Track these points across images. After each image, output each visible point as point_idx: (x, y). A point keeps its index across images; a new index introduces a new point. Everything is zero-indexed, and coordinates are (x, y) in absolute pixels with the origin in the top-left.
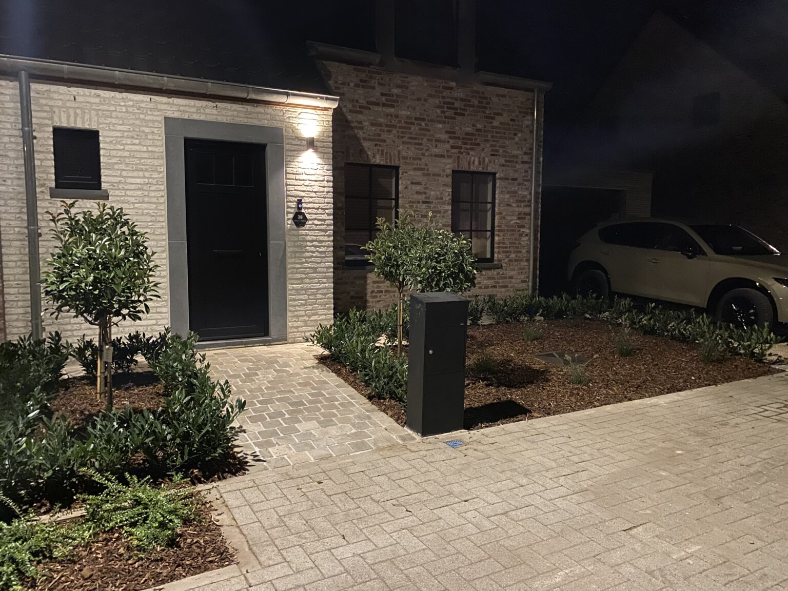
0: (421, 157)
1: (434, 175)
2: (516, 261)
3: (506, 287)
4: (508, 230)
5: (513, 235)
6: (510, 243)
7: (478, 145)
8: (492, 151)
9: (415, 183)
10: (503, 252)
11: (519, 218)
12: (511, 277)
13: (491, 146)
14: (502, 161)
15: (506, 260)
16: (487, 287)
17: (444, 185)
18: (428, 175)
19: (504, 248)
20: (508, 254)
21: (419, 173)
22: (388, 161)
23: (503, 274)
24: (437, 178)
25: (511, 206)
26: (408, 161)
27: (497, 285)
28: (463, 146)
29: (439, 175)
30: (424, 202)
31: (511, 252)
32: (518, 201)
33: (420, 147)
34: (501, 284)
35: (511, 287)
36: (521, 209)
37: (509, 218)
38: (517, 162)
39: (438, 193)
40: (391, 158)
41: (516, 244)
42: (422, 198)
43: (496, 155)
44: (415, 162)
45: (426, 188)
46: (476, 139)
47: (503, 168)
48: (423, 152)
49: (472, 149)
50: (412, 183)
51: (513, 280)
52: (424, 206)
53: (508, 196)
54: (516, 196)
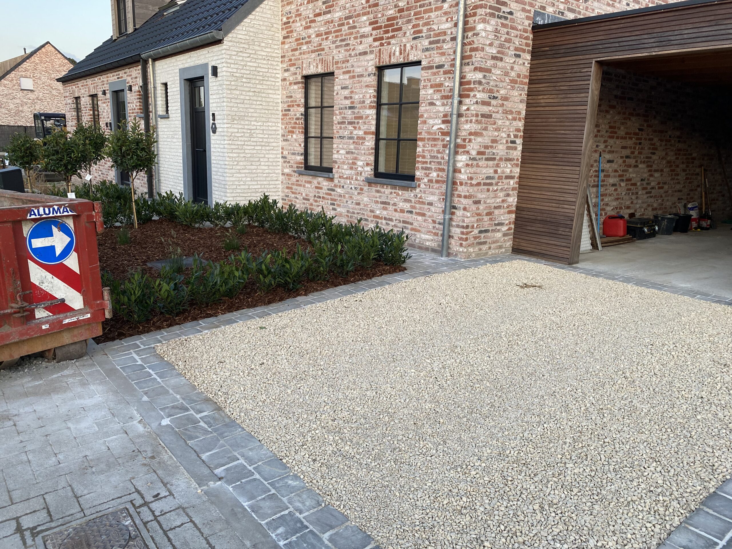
1: (358, 76)
2: (437, 181)
3: (423, 215)
4: (429, 139)
5: (435, 145)
7: (400, 29)
8: (414, 32)
9: (344, 88)
11: (444, 122)
12: (430, 204)
13: (414, 27)
14: (426, 43)
15: (426, 180)
16: (402, 211)
17: (367, 86)
18: (354, 77)
19: (424, 163)
20: (428, 172)
21: (347, 76)
22: (326, 68)
24: (360, 79)
25: (435, 104)
26: (339, 65)
28: (384, 36)
29: (362, 76)
30: (350, 108)
32: (443, 97)
33: (349, 48)
36: (447, 108)
38: (444, 41)
40: (327, 64)
42: (348, 102)
43: (419, 37)
44: (344, 65)
45: (352, 92)
46: (397, 23)
47: (427, 53)
48: (350, 52)
49: (393, 37)
50: (342, 88)
52: (350, 111)
53: (431, 91)
54: (441, 91)
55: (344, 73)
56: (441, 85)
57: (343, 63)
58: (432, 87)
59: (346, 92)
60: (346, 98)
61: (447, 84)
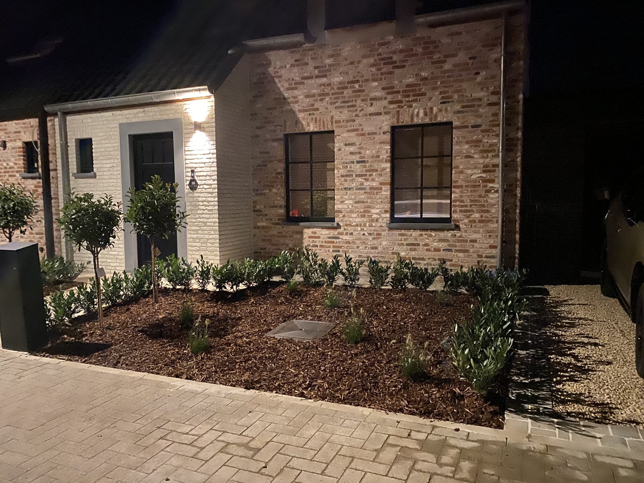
0: (354, 118)
1: (369, 134)
2: (480, 221)
3: (467, 251)
4: (467, 186)
5: (475, 191)
6: (471, 201)
7: (424, 94)
8: (443, 98)
9: (349, 144)
10: (461, 211)
11: (484, 172)
12: (475, 241)
13: (441, 93)
14: (458, 107)
15: (466, 221)
16: (437, 250)
17: (380, 143)
18: (363, 135)
19: (462, 206)
20: (468, 214)
21: (354, 134)
22: (321, 127)
23: (460, 236)
24: (372, 136)
25: (473, 157)
26: (342, 124)
27: (453, 249)
28: (404, 99)
29: (375, 133)
30: (358, 162)
31: (473, 211)
32: (482, 151)
33: (354, 109)
34: (457, 248)
35: (474, 252)
36: (487, 160)
37: (469, 172)
38: (479, 106)
39: (374, 152)
40: (324, 123)
41: (479, 201)
42: (356, 158)
43: (449, 102)
44: (348, 124)
45: (361, 148)
46: (420, 90)
47: (459, 115)
48: (357, 113)
49: (415, 101)
50: (346, 145)
51: (475, 244)
52: (358, 165)
53: (467, 146)
54: (479, 146)
55: (348, 131)
57: (347, 121)
58: (467, 143)
59: (352, 149)
60: (352, 153)
61: (486, 141)
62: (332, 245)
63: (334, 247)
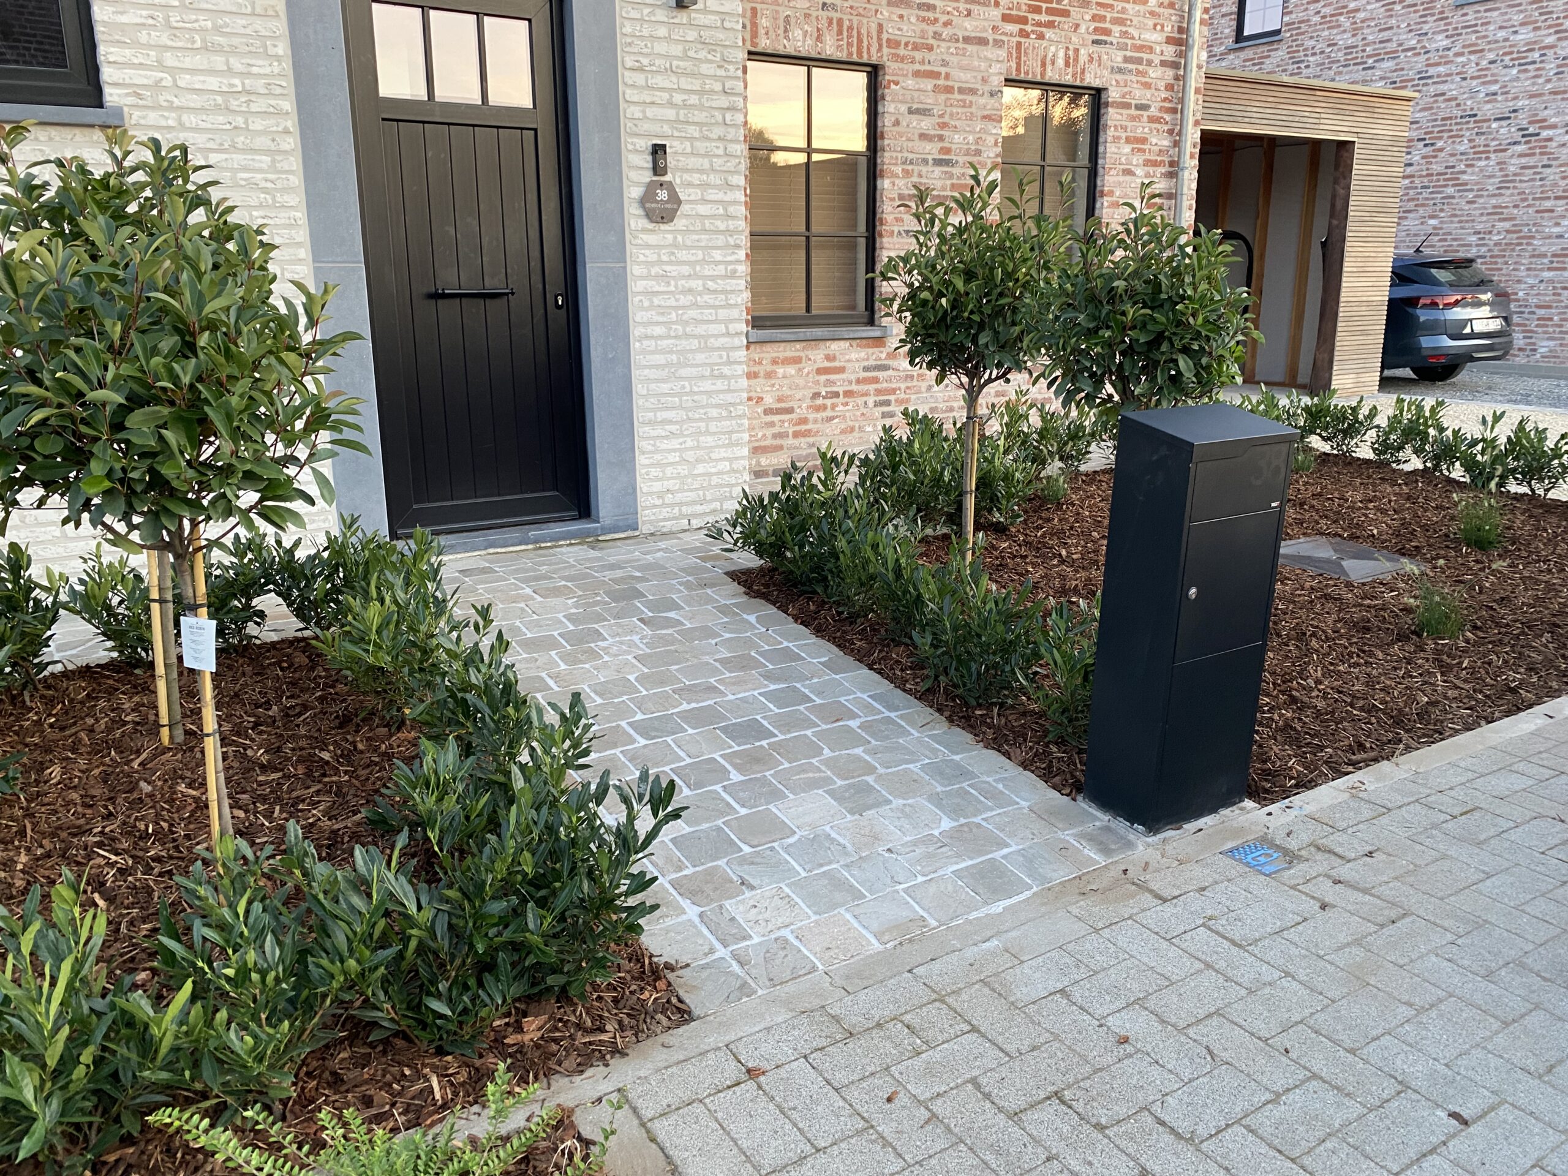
0: (931, 41)
1: (961, 91)
7: (1065, 13)
8: (1096, 29)
9: (918, 112)
13: (1094, 18)
14: (1118, 58)
17: (983, 118)
18: (949, 90)
21: (928, 84)
22: (854, 49)
24: (969, 98)
26: (902, 51)
28: (1030, 16)
29: (973, 91)
30: (938, 162)
32: (1148, 163)
33: (930, 15)
38: (1150, 63)
42: (931, 150)
43: (1106, 43)
44: (918, 55)
47: (1119, 77)
48: (938, 27)
50: (910, 112)
52: (938, 170)
53: (1127, 149)
54: (1144, 151)
55: (917, 74)
56: (1143, 141)
57: (916, 47)
58: (1128, 140)
59: (926, 124)
60: (923, 136)
61: (1154, 141)
62: (872, 387)
63: (879, 392)
